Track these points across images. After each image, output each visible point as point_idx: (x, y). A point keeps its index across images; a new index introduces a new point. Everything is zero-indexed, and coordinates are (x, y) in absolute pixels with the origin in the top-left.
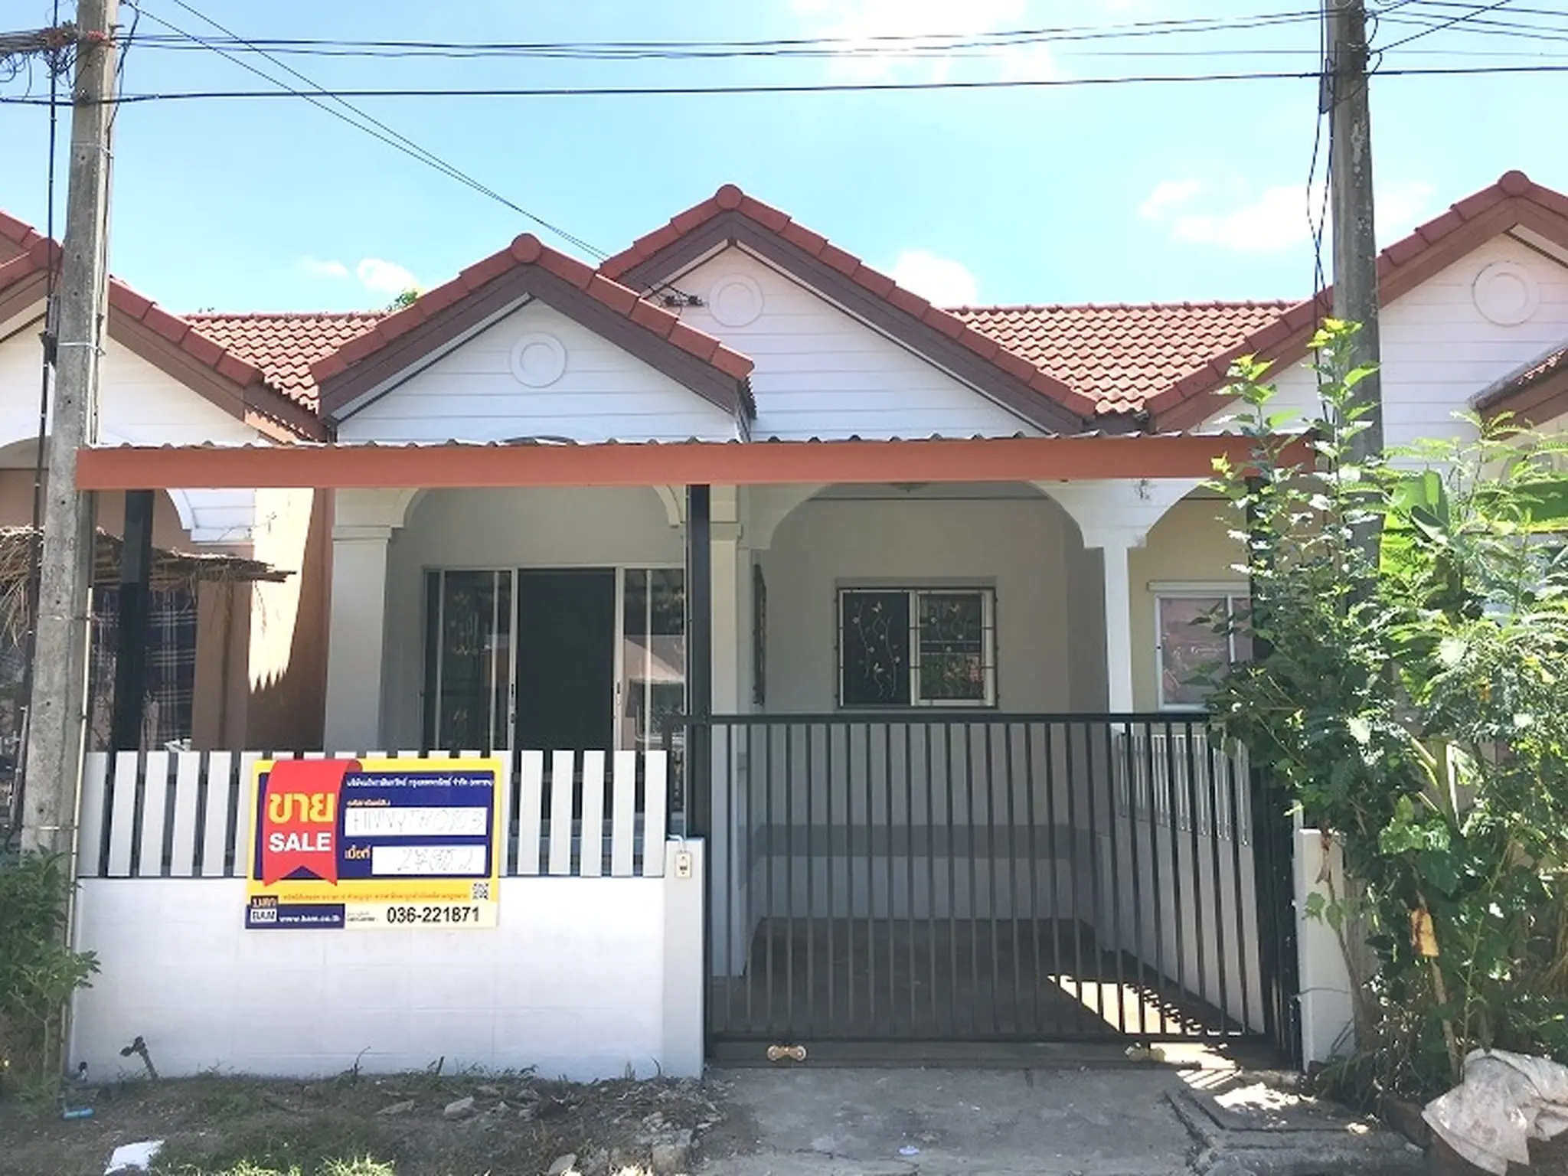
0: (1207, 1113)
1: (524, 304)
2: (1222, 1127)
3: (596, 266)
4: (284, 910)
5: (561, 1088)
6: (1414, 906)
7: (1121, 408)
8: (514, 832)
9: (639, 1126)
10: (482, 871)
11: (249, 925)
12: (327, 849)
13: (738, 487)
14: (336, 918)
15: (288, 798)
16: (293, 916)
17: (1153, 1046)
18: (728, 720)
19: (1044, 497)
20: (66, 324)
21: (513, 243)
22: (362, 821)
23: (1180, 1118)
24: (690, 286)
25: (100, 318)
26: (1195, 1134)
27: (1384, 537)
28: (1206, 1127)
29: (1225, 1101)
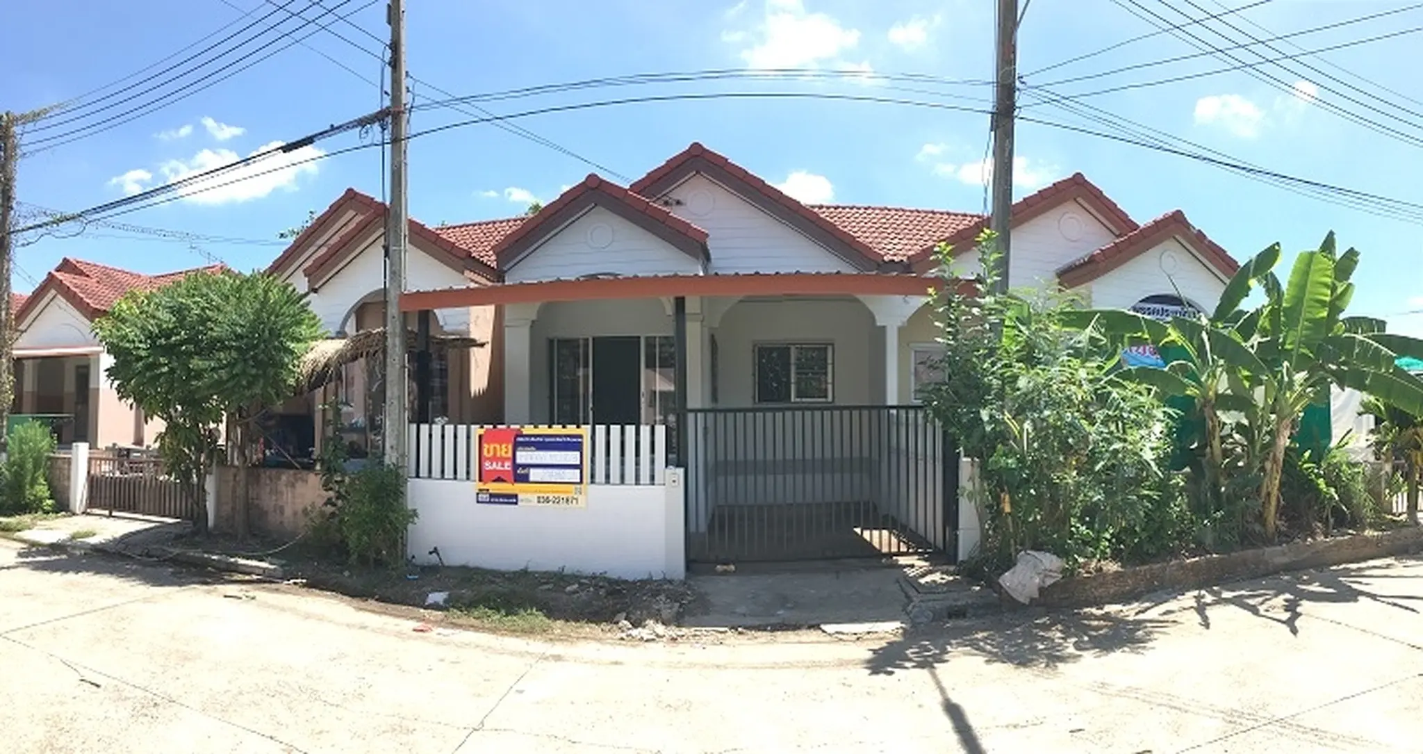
0: (913, 587)
1: (591, 209)
2: (919, 593)
3: (628, 187)
4: (492, 496)
5: (617, 582)
6: (1003, 490)
7: (896, 259)
8: (593, 461)
9: (654, 600)
10: (578, 480)
11: (478, 502)
12: (509, 469)
13: (702, 298)
14: (515, 500)
15: (492, 447)
16: (495, 498)
17: (894, 558)
18: (696, 411)
19: (857, 301)
20: (392, 240)
21: (587, 179)
22: (523, 457)
23: (903, 590)
24: (675, 196)
25: (405, 236)
26: (907, 596)
27: (1005, 329)
28: (912, 593)
29: (922, 581)
